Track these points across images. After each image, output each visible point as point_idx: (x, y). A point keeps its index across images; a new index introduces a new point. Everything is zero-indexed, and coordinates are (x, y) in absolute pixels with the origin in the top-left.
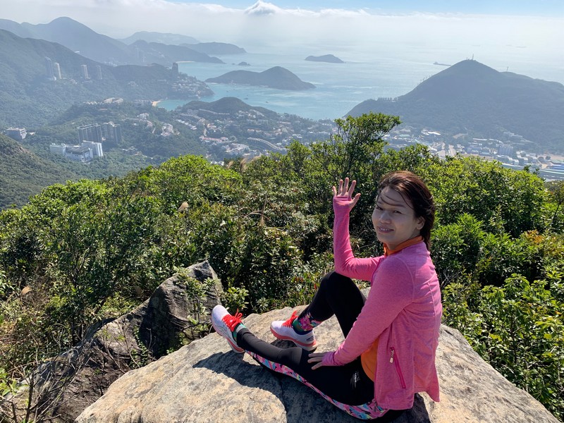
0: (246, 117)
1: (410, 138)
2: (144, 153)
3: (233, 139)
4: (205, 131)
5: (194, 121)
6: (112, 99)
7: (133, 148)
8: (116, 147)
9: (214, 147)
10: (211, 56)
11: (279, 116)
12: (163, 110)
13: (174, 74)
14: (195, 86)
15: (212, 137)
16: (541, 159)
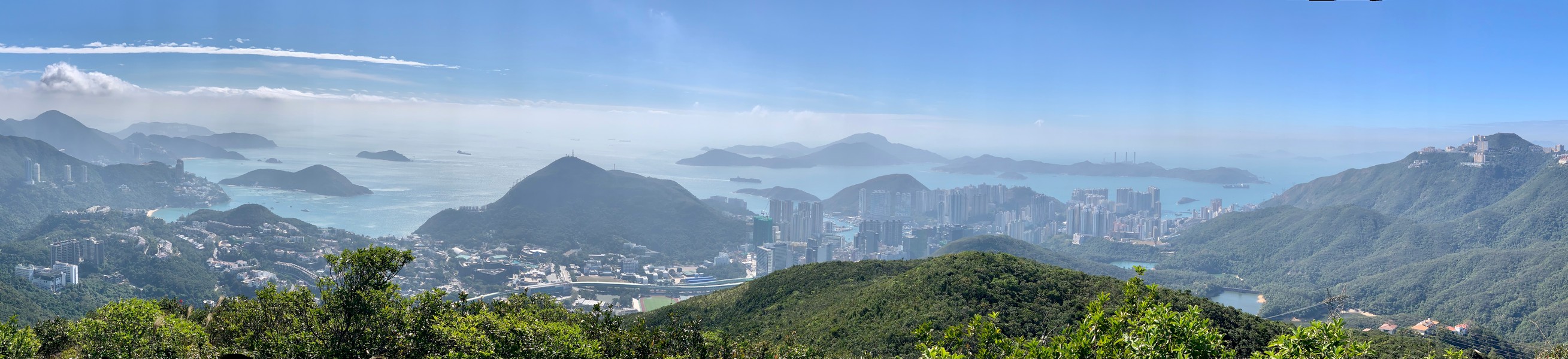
0: (274, 232)
1: (508, 259)
2: (132, 282)
3: (254, 263)
4: (216, 251)
5: (200, 237)
6: (96, 207)
7: (117, 274)
8: (96, 271)
9: (226, 274)
10: (228, 150)
11: (321, 232)
12: (161, 221)
13: (177, 174)
14: (205, 190)
15: (224, 260)
16: (672, 272)
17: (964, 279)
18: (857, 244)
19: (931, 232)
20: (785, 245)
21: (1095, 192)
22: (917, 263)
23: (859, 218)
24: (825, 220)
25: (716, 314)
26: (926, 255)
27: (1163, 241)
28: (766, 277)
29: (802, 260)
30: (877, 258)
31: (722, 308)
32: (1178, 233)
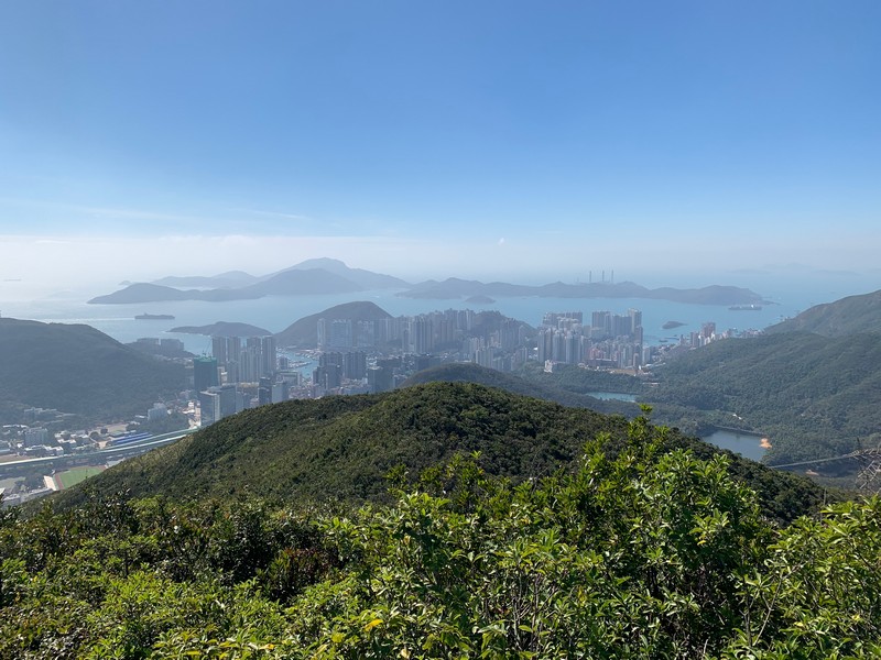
16: (94, 436)
17: (433, 411)
18: (316, 380)
19: (395, 362)
20: (233, 387)
21: (568, 315)
22: (383, 397)
23: (318, 351)
24: (279, 356)
25: (155, 475)
26: (392, 387)
27: (645, 370)
28: (214, 425)
29: (255, 402)
30: (340, 393)
31: (162, 468)
32: (663, 362)
